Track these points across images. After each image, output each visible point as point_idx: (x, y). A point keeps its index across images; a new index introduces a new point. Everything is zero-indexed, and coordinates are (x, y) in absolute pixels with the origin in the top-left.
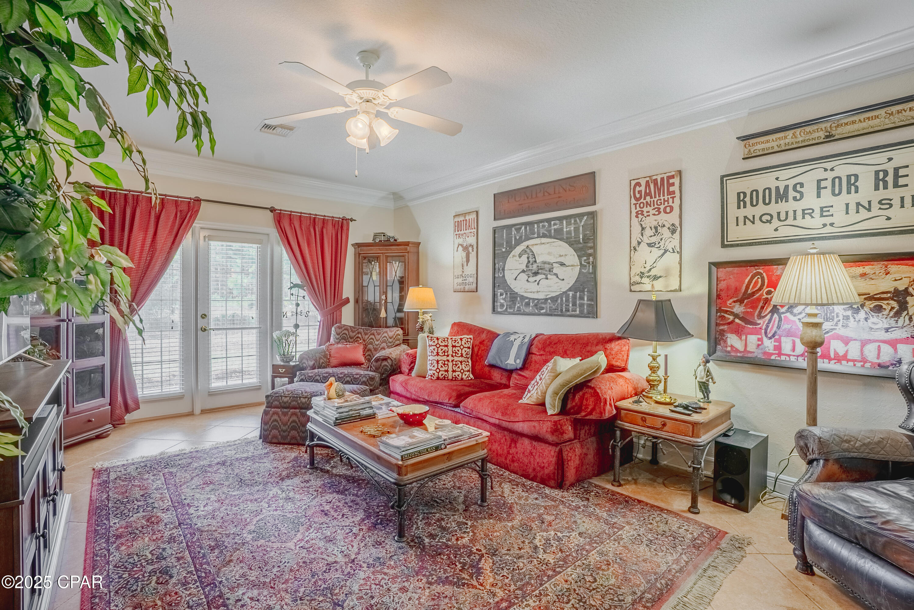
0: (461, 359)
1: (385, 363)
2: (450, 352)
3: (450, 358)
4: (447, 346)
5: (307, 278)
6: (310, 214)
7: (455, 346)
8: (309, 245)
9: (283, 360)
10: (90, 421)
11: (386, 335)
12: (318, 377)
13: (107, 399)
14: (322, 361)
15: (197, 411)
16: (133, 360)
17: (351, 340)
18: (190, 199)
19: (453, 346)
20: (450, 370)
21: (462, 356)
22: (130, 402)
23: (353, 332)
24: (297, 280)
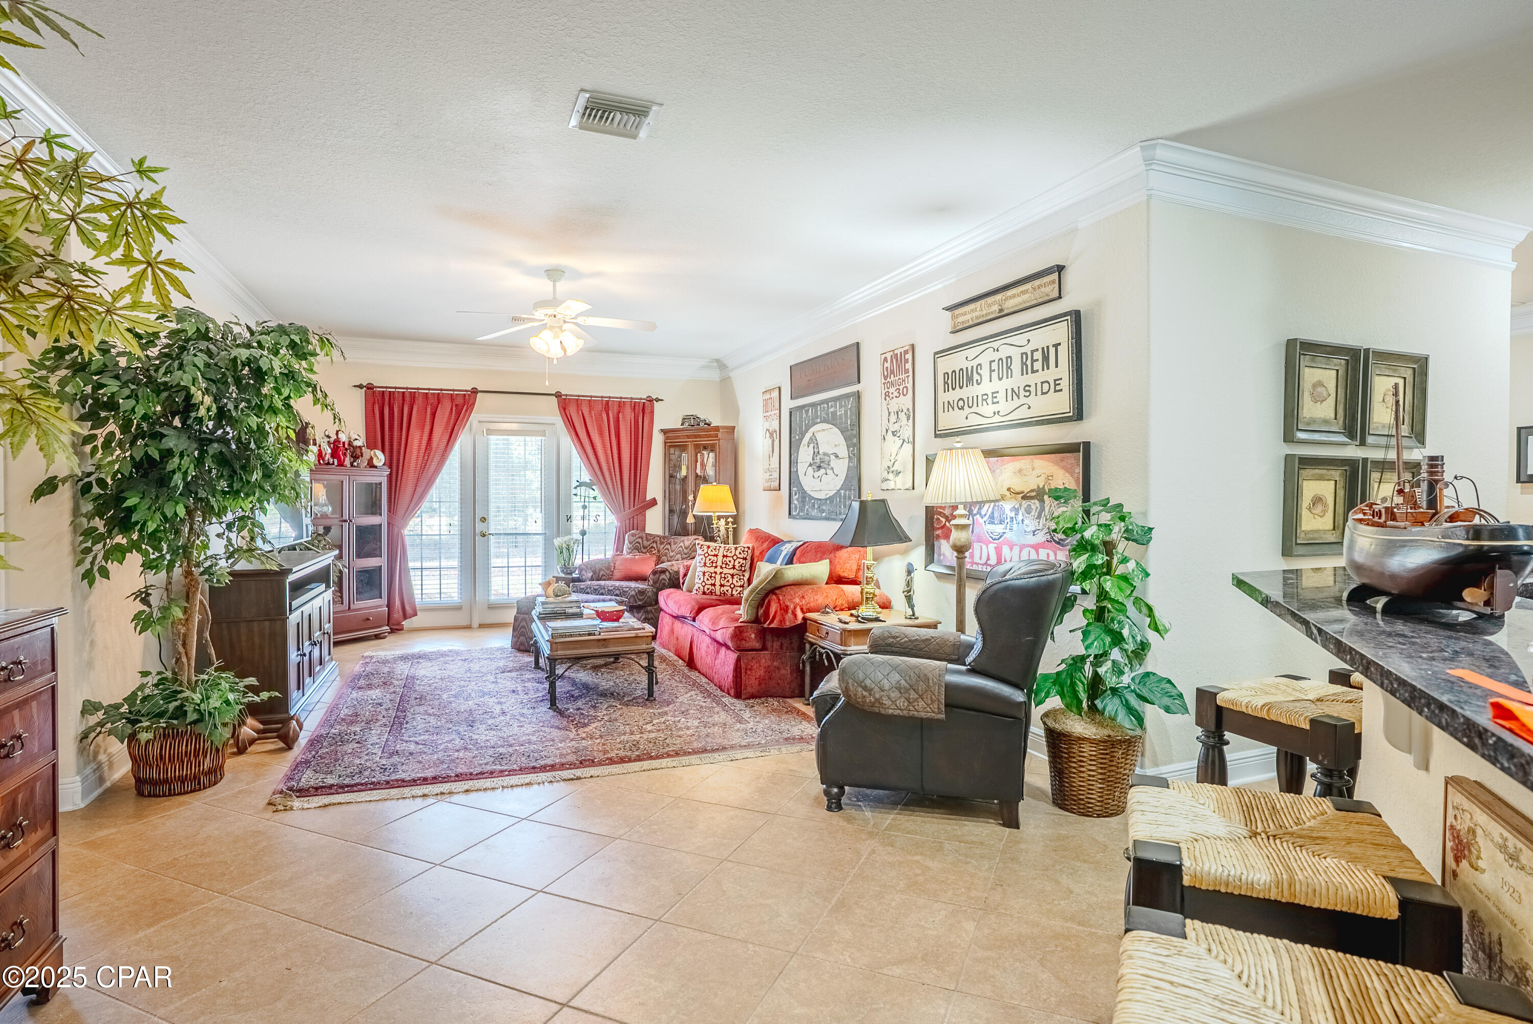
0: (732, 571)
1: (663, 576)
2: (719, 563)
3: (719, 570)
4: (716, 556)
5: (599, 473)
6: (602, 397)
7: (727, 556)
8: (601, 433)
9: (563, 571)
10: (368, 619)
11: (682, 544)
12: (589, 590)
13: (384, 601)
14: (602, 573)
15: (475, 624)
16: (411, 564)
17: (644, 551)
18: (466, 391)
19: (724, 556)
20: (718, 583)
21: (734, 568)
22: (407, 608)
23: (647, 540)
24: (586, 477)
